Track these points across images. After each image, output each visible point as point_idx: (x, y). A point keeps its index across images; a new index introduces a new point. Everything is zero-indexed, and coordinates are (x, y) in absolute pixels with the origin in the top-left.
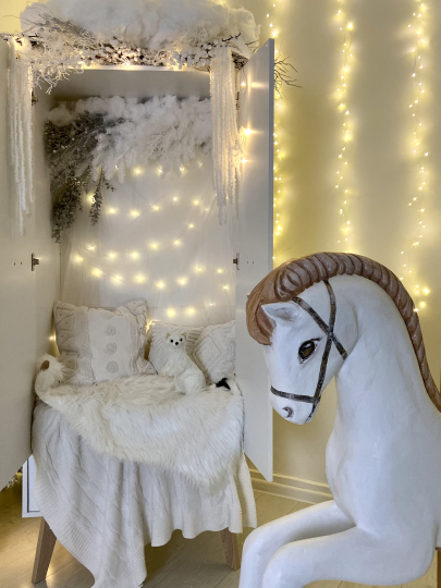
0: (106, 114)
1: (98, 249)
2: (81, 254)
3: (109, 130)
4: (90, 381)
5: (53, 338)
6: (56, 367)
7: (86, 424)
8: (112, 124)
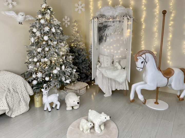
0: (107, 25)
3: (108, 28)
4: (104, 67)
8: (108, 27)
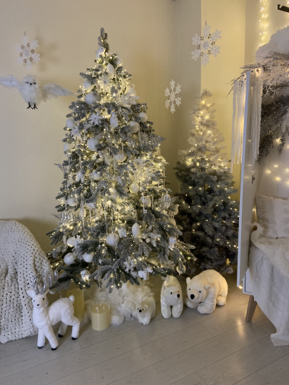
1: (279, 166)
2: (270, 169)
4: (275, 237)
5: (254, 210)
6: (260, 229)
7: (278, 261)
